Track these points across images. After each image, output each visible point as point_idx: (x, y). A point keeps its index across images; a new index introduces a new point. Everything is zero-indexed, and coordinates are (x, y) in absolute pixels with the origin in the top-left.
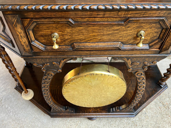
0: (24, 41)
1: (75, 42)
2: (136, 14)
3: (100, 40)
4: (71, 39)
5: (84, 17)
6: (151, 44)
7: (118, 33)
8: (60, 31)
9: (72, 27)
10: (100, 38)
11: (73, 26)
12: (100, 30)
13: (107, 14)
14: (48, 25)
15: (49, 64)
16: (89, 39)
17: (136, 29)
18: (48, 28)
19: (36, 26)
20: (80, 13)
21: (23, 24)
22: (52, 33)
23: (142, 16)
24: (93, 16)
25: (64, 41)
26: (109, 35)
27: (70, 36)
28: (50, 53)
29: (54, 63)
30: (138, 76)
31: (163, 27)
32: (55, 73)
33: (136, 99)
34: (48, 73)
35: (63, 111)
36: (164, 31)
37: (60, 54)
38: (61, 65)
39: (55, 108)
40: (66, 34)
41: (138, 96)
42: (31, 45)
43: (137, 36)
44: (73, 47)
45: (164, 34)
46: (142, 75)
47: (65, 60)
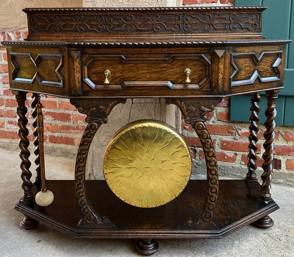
0: (78, 76)
1: (125, 81)
2: (177, 50)
4: (121, 77)
5: (134, 53)
6: (200, 84)
7: (165, 71)
8: (112, 68)
9: (124, 64)
10: (148, 77)
11: (124, 62)
12: (149, 67)
13: (153, 50)
14: (102, 62)
15: (95, 109)
16: (139, 77)
17: (181, 66)
18: (102, 65)
19: (91, 62)
20: (131, 50)
21: (81, 60)
23: (182, 52)
24: (141, 53)
25: (115, 79)
26: (157, 72)
27: (121, 73)
28: (100, 93)
29: (101, 107)
30: (200, 131)
31: (205, 65)
32: (100, 124)
33: (211, 185)
34: (91, 124)
35: (99, 224)
36: (207, 68)
37: (110, 94)
38: (108, 110)
39: (86, 211)
40: (117, 72)
41: (211, 176)
42: (83, 82)
43: (184, 74)
44: (123, 86)
45: (209, 71)
46: (203, 128)
47: (113, 103)
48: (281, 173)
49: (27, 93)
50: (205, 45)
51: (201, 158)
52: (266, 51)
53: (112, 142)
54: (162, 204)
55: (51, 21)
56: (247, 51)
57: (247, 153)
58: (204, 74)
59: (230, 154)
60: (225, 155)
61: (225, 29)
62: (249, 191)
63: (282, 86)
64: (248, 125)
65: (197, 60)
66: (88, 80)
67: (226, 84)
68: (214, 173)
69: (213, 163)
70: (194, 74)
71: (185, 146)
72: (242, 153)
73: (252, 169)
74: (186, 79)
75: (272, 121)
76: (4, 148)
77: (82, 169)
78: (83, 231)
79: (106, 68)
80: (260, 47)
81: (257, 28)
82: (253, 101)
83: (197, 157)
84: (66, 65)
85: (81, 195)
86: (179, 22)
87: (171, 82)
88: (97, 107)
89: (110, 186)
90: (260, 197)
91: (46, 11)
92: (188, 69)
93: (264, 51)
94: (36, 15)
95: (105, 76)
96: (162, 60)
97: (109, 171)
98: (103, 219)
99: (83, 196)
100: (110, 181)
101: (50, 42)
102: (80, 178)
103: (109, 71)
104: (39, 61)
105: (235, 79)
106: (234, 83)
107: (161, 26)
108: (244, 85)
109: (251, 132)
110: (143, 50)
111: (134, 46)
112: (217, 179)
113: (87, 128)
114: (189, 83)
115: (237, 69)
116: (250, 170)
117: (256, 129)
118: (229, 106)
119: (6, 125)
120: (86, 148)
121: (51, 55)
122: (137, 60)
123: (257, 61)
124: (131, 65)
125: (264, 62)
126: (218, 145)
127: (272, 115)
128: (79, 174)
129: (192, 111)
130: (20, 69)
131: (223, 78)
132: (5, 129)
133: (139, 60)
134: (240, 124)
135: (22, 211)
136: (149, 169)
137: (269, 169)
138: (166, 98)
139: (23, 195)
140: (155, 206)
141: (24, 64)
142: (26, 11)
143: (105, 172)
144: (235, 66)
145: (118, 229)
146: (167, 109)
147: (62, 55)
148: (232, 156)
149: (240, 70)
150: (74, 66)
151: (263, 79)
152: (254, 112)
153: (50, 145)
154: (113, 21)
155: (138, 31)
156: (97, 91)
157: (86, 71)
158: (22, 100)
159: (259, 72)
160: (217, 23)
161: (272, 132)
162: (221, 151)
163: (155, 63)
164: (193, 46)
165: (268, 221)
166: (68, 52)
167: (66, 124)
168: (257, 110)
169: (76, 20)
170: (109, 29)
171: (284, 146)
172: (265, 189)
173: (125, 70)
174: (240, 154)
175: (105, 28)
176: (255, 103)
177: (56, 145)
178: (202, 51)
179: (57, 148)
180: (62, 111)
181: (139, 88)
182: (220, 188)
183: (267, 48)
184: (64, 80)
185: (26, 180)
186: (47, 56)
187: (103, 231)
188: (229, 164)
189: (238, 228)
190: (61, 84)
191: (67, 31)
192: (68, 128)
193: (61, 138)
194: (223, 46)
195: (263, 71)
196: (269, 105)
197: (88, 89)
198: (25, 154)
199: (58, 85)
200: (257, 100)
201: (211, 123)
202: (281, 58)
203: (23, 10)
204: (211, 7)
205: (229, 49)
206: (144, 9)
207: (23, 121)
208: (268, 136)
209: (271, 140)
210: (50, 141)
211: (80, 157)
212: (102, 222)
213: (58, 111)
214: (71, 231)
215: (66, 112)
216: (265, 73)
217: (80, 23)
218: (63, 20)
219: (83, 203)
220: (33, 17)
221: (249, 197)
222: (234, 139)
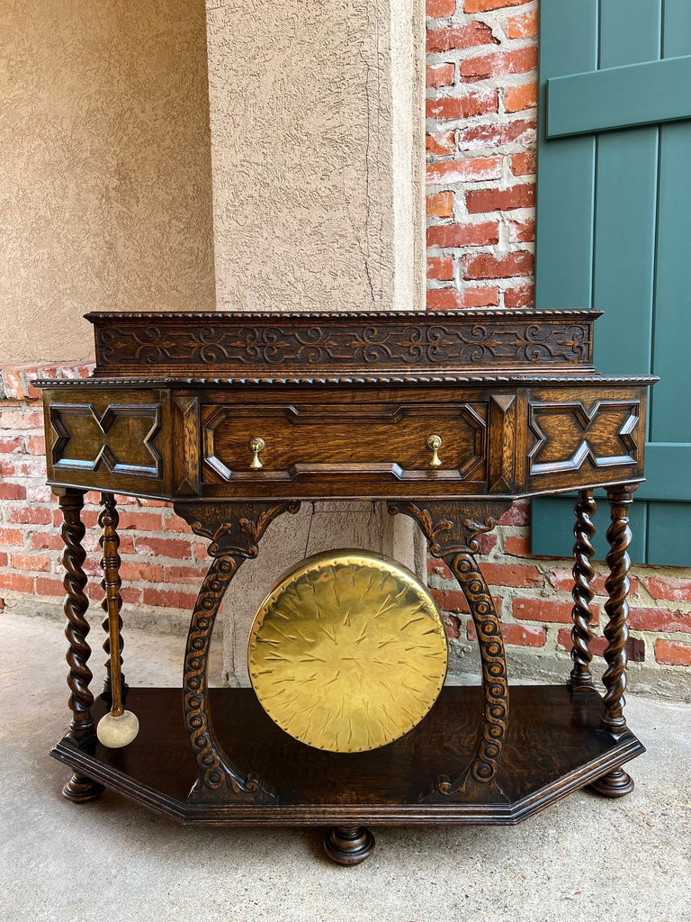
0: (192, 452)
1: (297, 463)
2: (411, 395)
3: (351, 456)
4: (289, 455)
5: (317, 401)
6: (463, 469)
7: (386, 440)
8: (269, 435)
9: (295, 425)
10: (350, 453)
11: (296, 422)
12: (350, 432)
13: (359, 396)
14: (247, 421)
15: (229, 525)
16: (328, 454)
17: (421, 431)
18: (247, 428)
19: (223, 422)
20: (310, 394)
21: (200, 415)
22: (252, 437)
23: (422, 400)
24: (332, 400)
25: (275, 459)
26: (368, 444)
27: (288, 445)
28: (240, 490)
29: (243, 521)
30: (464, 574)
31: (474, 427)
32: (240, 561)
33: (491, 699)
34: (221, 559)
35: (237, 791)
36: (478, 435)
37: (263, 492)
38: (259, 528)
39: (209, 760)
40: (280, 442)
41: (490, 678)
42: (203, 465)
43: (428, 448)
44: (293, 473)
45: (481, 442)
46: (471, 569)
47: (271, 511)
48: (646, 669)
49: (86, 491)
50: (472, 385)
51: (470, 637)
52: (605, 399)
53: (268, 600)
54: (384, 743)
55: (145, 339)
56: (563, 398)
57: (570, 626)
58: (472, 447)
59: (533, 627)
60: (522, 630)
61: (515, 358)
62: (577, 712)
63: (641, 476)
64: (570, 565)
65: (455, 418)
66: (214, 461)
67: (520, 469)
68: (497, 670)
69: (494, 649)
70: (448, 447)
71: (433, 608)
72: (558, 626)
73: (581, 661)
74: (432, 459)
75: (623, 555)
76: (48, 615)
77: (200, 663)
78: (200, 808)
79: (255, 433)
80: (590, 391)
81: (583, 354)
82: (579, 511)
83: (464, 635)
84: (167, 428)
85: (197, 722)
86: (418, 343)
87: (400, 465)
88: (235, 520)
89: (264, 704)
90: (602, 725)
91: (134, 318)
92: (436, 437)
93: (601, 400)
94: (114, 327)
95: (252, 451)
96: (378, 418)
97: (262, 670)
98: (246, 781)
99: (201, 725)
100: (263, 692)
101: (141, 379)
102: (194, 684)
103: (262, 441)
104: (111, 420)
105: (539, 459)
106: (537, 469)
107: (381, 349)
108: (559, 473)
109: (577, 578)
110: (337, 394)
111: (316, 386)
112: (504, 684)
113: (213, 570)
114: (439, 468)
115: (544, 438)
116: (577, 664)
117: (588, 574)
118: (528, 523)
119: (53, 567)
120: (209, 614)
121: (135, 406)
122: (322, 417)
123: (587, 420)
124: (311, 427)
125: (600, 423)
126: (508, 608)
127: (621, 540)
128: (193, 673)
129: (446, 531)
130: (69, 439)
131: (513, 456)
132: (52, 576)
133: (329, 417)
134: (554, 562)
135: (68, 761)
136: (353, 663)
137: (618, 661)
138: (388, 501)
139: (71, 722)
140: (367, 749)
141: (80, 428)
142: (91, 317)
143: (252, 671)
144: (539, 431)
145: (281, 804)
146: (395, 528)
147: (157, 405)
148: (537, 633)
149: (549, 440)
150: (183, 430)
151: (600, 461)
152: (583, 534)
153: (146, 609)
154: (278, 340)
155: (331, 360)
156: (234, 483)
157: (211, 442)
158: (73, 508)
159: (591, 445)
160: (498, 345)
161: (623, 579)
162: (512, 621)
163: (363, 424)
164: (445, 385)
165: (620, 780)
166: (171, 399)
167: (181, 563)
168: (588, 530)
169: (199, 338)
170: (270, 356)
171: (650, 610)
172: (612, 706)
173: (297, 439)
174: (555, 627)
175: (259, 355)
176: (584, 514)
177: (160, 611)
178: (466, 398)
179: (161, 617)
180: (172, 536)
181: (328, 479)
182: (511, 705)
183: (606, 393)
184: (161, 462)
185: (79, 687)
186: (127, 410)
187: (248, 809)
188: (532, 651)
189: (554, 799)
190: (154, 470)
191: (181, 361)
192: (183, 573)
193: (171, 593)
194: (511, 386)
195: (600, 444)
196: (615, 518)
197: (214, 481)
198: (79, 629)
199: (150, 473)
200: (589, 509)
201: (490, 560)
202: (636, 414)
203: (86, 316)
204: (485, 312)
205: (523, 394)
206: (343, 315)
207: (76, 556)
208: (614, 587)
209: (622, 597)
210: (146, 602)
211: (194, 635)
212: (244, 786)
213: (163, 536)
214: (173, 807)
215: (182, 537)
216: (604, 448)
217: (206, 343)
218: (171, 339)
219: (202, 742)
220: (108, 332)
221: (577, 724)
222: (542, 594)
